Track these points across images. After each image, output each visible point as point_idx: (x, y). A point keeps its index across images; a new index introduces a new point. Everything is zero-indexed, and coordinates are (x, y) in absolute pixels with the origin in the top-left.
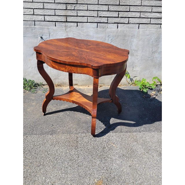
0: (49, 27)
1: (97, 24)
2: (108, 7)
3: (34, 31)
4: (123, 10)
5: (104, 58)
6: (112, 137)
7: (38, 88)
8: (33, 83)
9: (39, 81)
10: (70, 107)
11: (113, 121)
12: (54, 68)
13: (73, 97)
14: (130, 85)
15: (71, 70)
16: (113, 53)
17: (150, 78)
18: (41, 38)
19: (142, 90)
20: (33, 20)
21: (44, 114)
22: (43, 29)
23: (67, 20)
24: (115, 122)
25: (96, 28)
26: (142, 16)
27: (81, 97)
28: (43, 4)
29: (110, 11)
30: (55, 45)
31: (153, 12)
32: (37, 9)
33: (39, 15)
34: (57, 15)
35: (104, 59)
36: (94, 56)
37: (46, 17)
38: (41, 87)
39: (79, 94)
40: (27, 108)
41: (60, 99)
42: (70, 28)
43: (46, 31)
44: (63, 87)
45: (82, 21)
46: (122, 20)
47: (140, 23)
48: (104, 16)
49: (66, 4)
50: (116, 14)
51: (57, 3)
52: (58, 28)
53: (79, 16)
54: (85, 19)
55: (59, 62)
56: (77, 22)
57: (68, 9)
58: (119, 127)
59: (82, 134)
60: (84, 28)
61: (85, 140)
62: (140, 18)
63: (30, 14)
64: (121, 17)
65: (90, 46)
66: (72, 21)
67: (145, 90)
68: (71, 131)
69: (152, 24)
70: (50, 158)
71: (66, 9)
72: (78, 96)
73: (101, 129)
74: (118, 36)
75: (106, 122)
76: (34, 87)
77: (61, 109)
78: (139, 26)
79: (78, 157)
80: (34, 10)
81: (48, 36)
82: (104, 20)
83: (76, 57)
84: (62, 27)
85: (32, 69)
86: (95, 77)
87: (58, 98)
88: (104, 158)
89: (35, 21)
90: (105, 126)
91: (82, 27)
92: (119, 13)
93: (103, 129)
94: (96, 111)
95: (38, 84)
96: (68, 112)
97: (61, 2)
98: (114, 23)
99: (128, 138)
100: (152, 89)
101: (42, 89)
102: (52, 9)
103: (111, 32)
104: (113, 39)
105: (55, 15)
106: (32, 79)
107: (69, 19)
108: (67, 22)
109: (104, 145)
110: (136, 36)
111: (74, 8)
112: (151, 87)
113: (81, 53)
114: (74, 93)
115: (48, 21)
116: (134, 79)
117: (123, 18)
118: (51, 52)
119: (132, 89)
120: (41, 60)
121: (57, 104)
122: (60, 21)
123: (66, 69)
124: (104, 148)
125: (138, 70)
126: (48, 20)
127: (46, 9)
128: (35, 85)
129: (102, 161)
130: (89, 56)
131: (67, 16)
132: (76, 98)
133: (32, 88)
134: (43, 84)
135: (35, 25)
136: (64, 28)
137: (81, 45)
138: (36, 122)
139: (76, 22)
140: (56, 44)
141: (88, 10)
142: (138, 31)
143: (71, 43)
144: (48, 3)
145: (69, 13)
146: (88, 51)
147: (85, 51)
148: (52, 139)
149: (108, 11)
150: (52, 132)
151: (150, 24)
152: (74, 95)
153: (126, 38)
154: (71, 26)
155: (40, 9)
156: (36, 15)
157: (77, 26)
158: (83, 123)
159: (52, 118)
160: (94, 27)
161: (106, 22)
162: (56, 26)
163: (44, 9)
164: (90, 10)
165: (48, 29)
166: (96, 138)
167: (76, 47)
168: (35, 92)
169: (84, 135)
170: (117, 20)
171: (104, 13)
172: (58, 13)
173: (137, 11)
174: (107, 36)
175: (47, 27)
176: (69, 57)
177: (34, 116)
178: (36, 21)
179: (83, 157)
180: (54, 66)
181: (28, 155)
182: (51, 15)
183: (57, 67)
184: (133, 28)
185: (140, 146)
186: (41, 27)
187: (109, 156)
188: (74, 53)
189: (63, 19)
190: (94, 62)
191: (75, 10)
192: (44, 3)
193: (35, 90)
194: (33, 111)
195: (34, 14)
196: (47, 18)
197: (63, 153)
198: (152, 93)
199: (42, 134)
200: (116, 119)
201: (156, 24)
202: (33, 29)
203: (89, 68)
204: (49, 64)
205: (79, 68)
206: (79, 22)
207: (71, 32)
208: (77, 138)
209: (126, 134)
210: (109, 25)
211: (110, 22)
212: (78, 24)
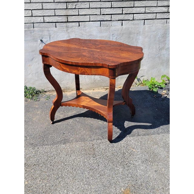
0: (49, 29)
1: (100, 22)
2: (112, 3)
3: (33, 34)
4: (127, 6)
5: (118, 56)
6: (130, 141)
7: (40, 95)
8: (34, 90)
9: (41, 88)
10: (79, 113)
11: (127, 124)
12: (64, 71)
13: (83, 102)
14: (137, 85)
15: (84, 71)
16: (125, 51)
17: (158, 77)
18: (42, 41)
19: (152, 90)
20: (31, 22)
21: (52, 122)
22: (42, 31)
23: (68, 21)
24: (130, 126)
25: (99, 27)
26: (147, 11)
27: (91, 101)
28: (42, 5)
29: (113, 8)
30: (62, 47)
31: (158, 6)
32: (35, 10)
33: (37, 16)
34: (57, 16)
35: (118, 58)
36: (107, 55)
37: (45, 18)
38: (43, 94)
39: (88, 98)
40: (32, 118)
41: (69, 105)
42: (71, 29)
43: (46, 33)
44: (67, 93)
45: (84, 21)
46: (126, 17)
47: (145, 19)
48: (107, 13)
49: (66, 2)
50: (119, 11)
51: (56, 2)
52: (59, 29)
53: (81, 15)
54: (87, 18)
55: (71, 64)
56: (79, 22)
57: (69, 8)
58: (135, 130)
59: (98, 141)
60: (87, 28)
61: (102, 147)
62: (145, 13)
63: (28, 16)
64: (125, 14)
65: (99, 45)
66: (74, 21)
67: (155, 90)
68: (85, 138)
69: (157, 19)
70: (68, 169)
71: (67, 9)
72: (88, 100)
73: (116, 133)
74: (123, 34)
75: (120, 126)
76: (35, 94)
77: (69, 116)
78: (144, 22)
79: (98, 166)
80: (32, 11)
81: (49, 39)
82: (108, 18)
83: (88, 57)
84: (63, 28)
85: (33, 75)
86: (112, 77)
87: (67, 104)
88: (126, 164)
89: (33, 23)
90: (121, 130)
91: (85, 27)
92: (122, 9)
93: (118, 134)
94: (112, 115)
95: (39, 91)
96: (77, 119)
97: (61, 1)
98: (118, 20)
99: (147, 142)
100: (162, 88)
101: (44, 96)
102: (51, 9)
103: (116, 31)
104: (118, 38)
105: (55, 16)
106: (33, 86)
107: (70, 19)
108: (68, 22)
109: (124, 151)
110: (141, 33)
111: (75, 7)
112: (161, 86)
113: (92, 53)
114: (83, 98)
115: (48, 23)
116: (142, 79)
117: (128, 15)
118: (60, 54)
119: (141, 90)
120: (48, 63)
121: (64, 111)
122: (61, 21)
123: (78, 71)
124: (124, 153)
125: (145, 69)
126: (47, 21)
127: (45, 9)
128: (36, 92)
129: (124, 168)
130: (101, 56)
131: (68, 16)
132: (86, 102)
133: (33, 96)
134: (45, 90)
135: (34, 28)
136: (65, 29)
137: (89, 45)
138: (45, 131)
139: (77, 22)
140: (62, 45)
141: (90, 8)
142: (143, 27)
143: (77, 44)
144: (47, 3)
145: (70, 12)
146: (98, 50)
147: (95, 51)
148: (66, 148)
149: (111, 8)
150: (65, 141)
151: (156, 19)
152: (84, 99)
153: (132, 36)
154: (73, 27)
155: (39, 9)
156: (34, 16)
157: (79, 26)
158: (96, 129)
159: (62, 126)
160: (97, 26)
161: (110, 19)
162: (56, 27)
163: (43, 9)
164: (92, 8)
165: (48, 31)
166: (113, 144)
167: (84, 47)
168: (38, 100)
169: (100, 141)
170: (121, 17)
171: (107, 10)
172: (58, 12)
173: (141, 6)
174: (111, 35)
175: (47, 29)
176: (80, 58)
177: (41, 125)
178: (35, 23)
179: (103, 166)
180: (64, 68)
181: (43, 167)
182: (50, 16)
183: (68, 70)
184: (138, 24)
185: (162, 149)
186: (40, 29)
187: (131, 162)
188: (84, 54)
189: (64, 19)
190: (110, 61)
191: (76, 9)
192: (42, 3)
193: (37, 97)
194: (40, 120)
195: (32, 16)
196: (47, 19)
197: (81, 162)
198: (163, 92)
199: (54, 143)
200: (131, 122)
201: (162, 19)
202: (32, 31)
203: (104, 69)
204: (58, 67)
205: (93, 69)
206: (81, 22)
207: (73, 33)
208: (93, 146)
209: (144, 137)
210: (113, 23)
211: (114, 20)
212: (80, 24)
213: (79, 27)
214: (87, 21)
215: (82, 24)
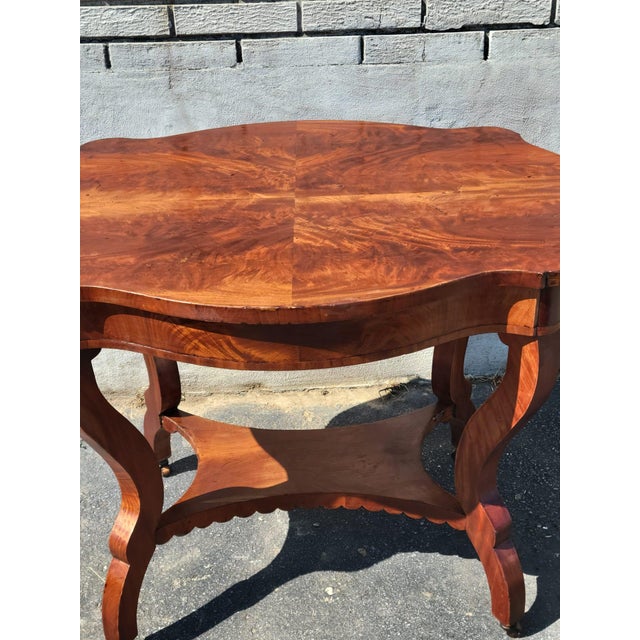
1: (357, 38)
23: (172, 29)
25: (354, 67)
42: (196, 76)
45: (268, 30)
46: (514, 8)
52: (126, 75)
54: (282, 17)
56: (238, 37)
60: (282, 71)
66: (207, 31)
82: (403, 13)
84: (146, 71)
91: (270, 64)
98: (465, 28)
107: (188, 20)
108: (173, 36)
122: (135, 33)
136: (161, 78)
139: (228, 36)
154: (201, 64)
157: (239, 59)
160: (340, 59)
161: (415, 22)
162: (108, 65)
170: (481, 9)
189: (151, 21)
206: (246, 36)
207: (207, 96)
210: (434, 43)
211: (440, 23)
212: (243, 48)
213: (239, 67)
214: (286, 29)
215: (257, 49)
